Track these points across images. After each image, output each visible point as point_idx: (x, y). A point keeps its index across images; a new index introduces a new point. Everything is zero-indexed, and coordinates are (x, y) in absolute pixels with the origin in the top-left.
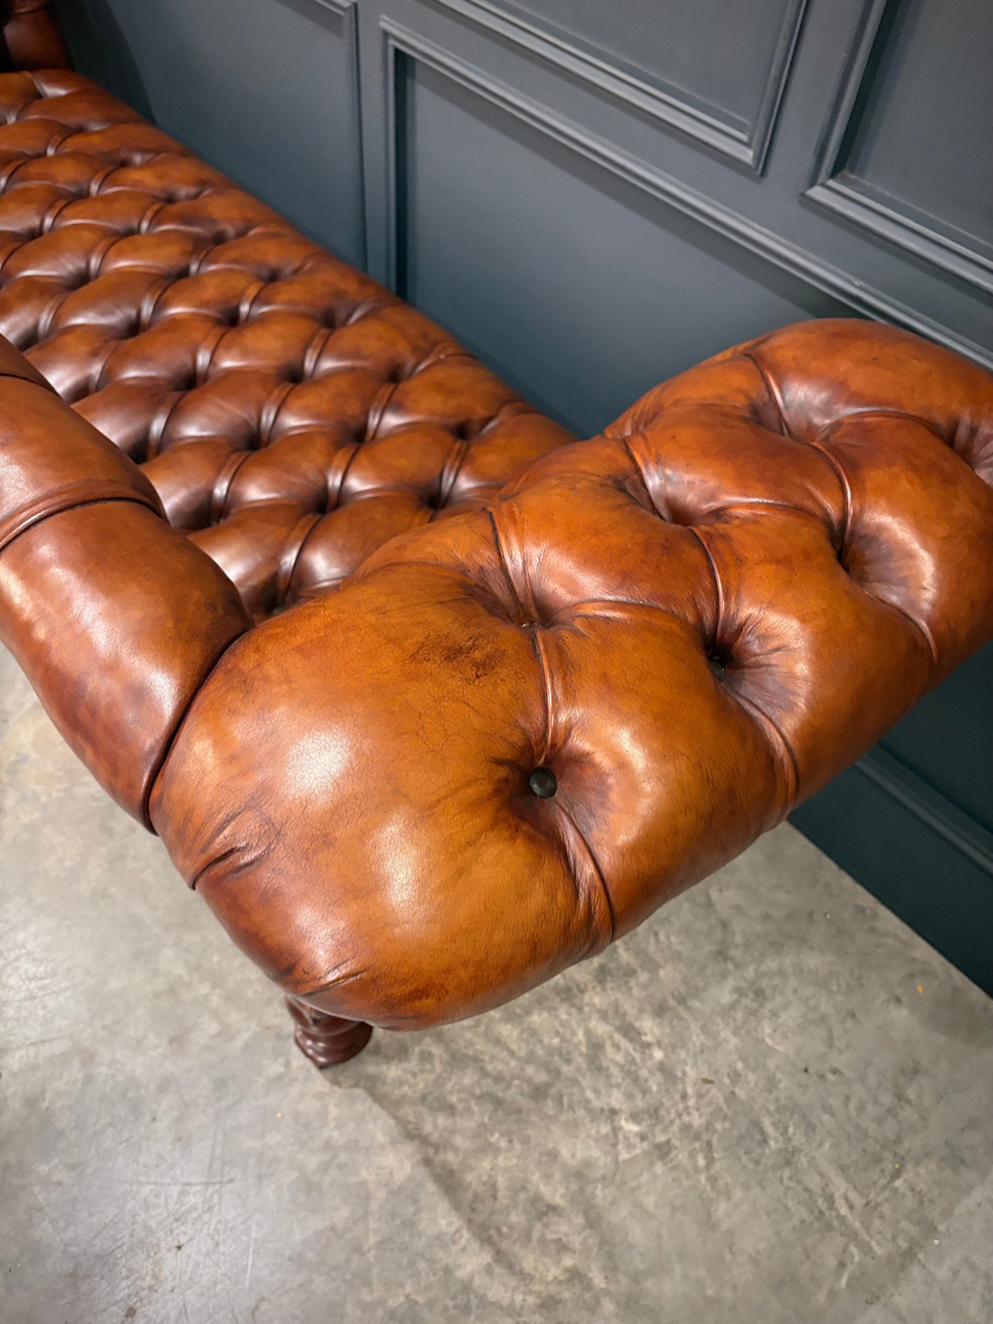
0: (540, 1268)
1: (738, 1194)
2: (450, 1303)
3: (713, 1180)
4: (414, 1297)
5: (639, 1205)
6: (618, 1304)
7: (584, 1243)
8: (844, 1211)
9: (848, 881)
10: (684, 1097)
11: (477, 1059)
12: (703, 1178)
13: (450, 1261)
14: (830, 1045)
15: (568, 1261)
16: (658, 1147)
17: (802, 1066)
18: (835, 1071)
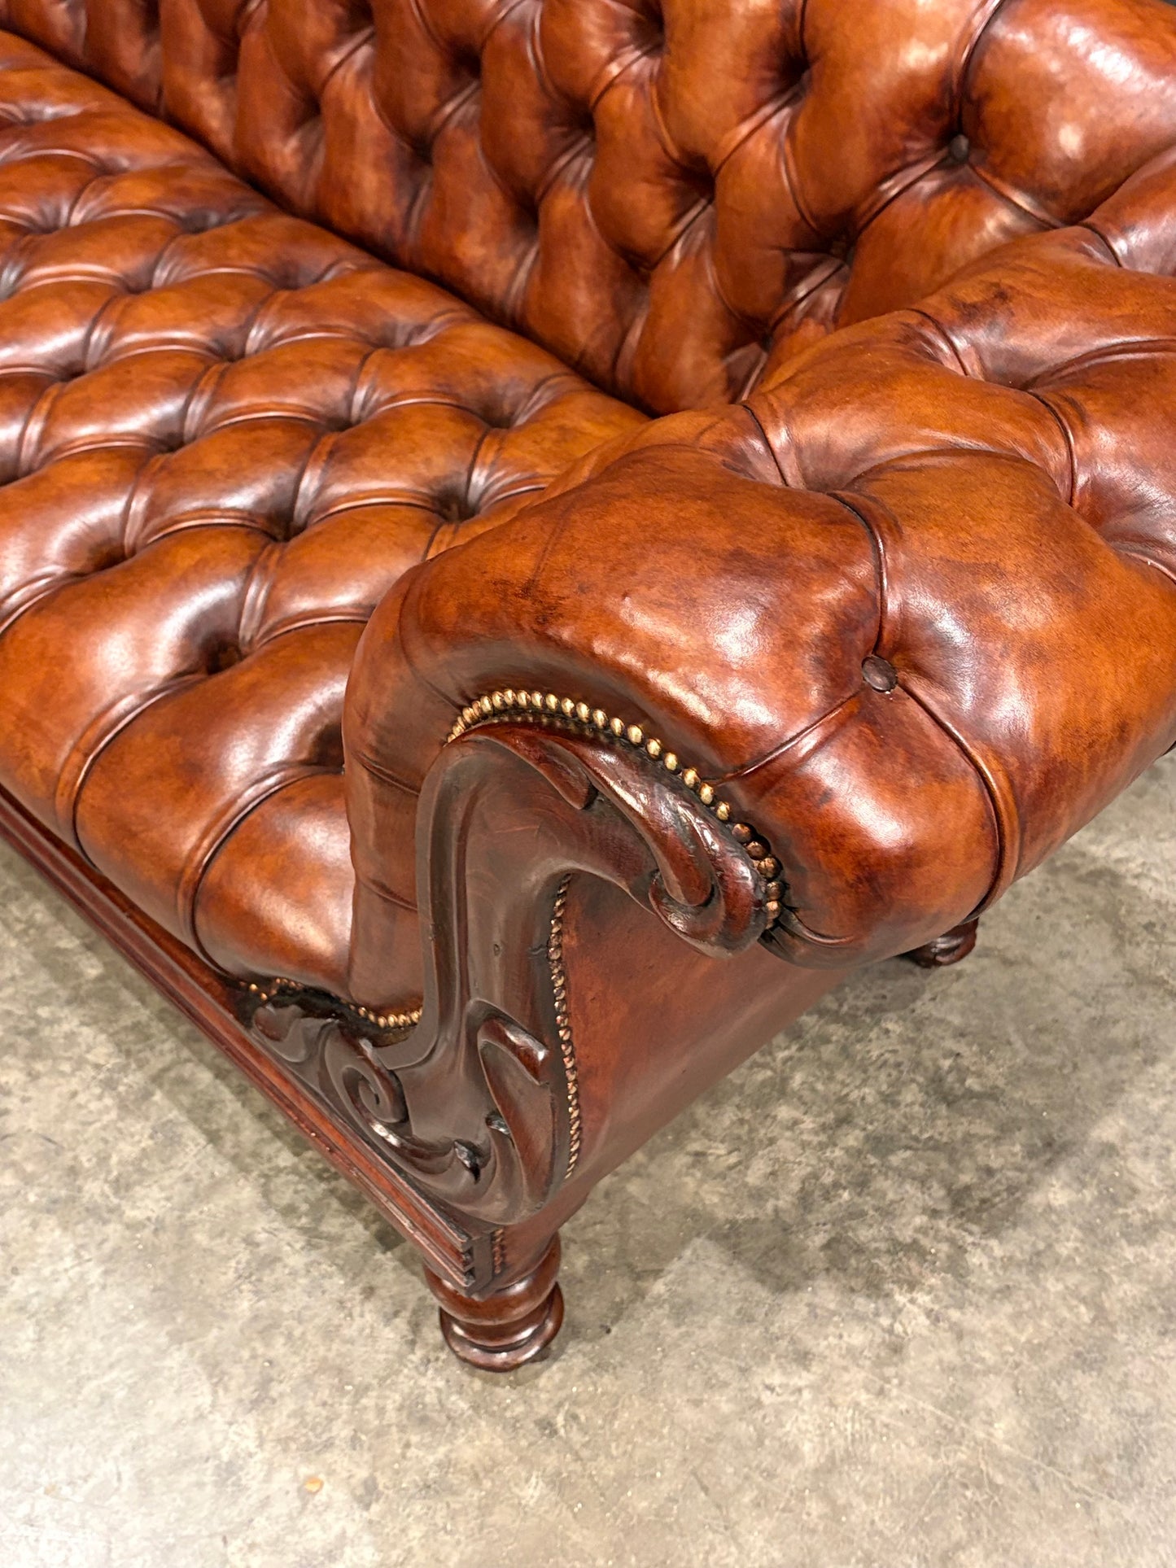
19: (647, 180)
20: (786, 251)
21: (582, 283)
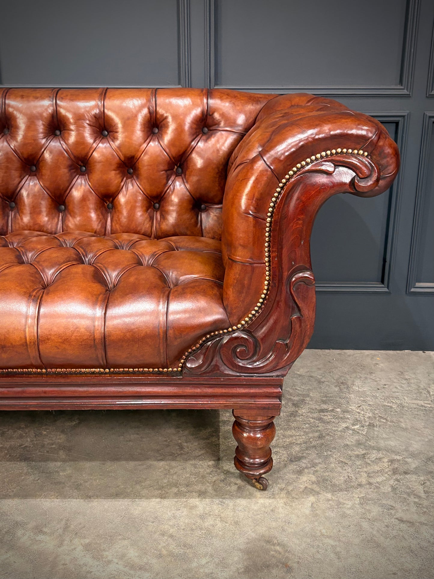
0: (381, 466)
1: (402, 420)
2: (372, 490)
3: (392, 422)
4: (360, 496)
5: (383, 439)
6: (410, 458)
7: (383, 454)
8: (429, 406)
9: (327, 351)
10: (359, 413)
11: (291, 443)
12: (389, 423)
13: (357, 483)
14: (376, 381)
15: (386, 460)
16: (369, 425)
17: (376, 389)
18: (385, 385)
19: (114, 170)
20: (166, 171)
21: (92, 211)
